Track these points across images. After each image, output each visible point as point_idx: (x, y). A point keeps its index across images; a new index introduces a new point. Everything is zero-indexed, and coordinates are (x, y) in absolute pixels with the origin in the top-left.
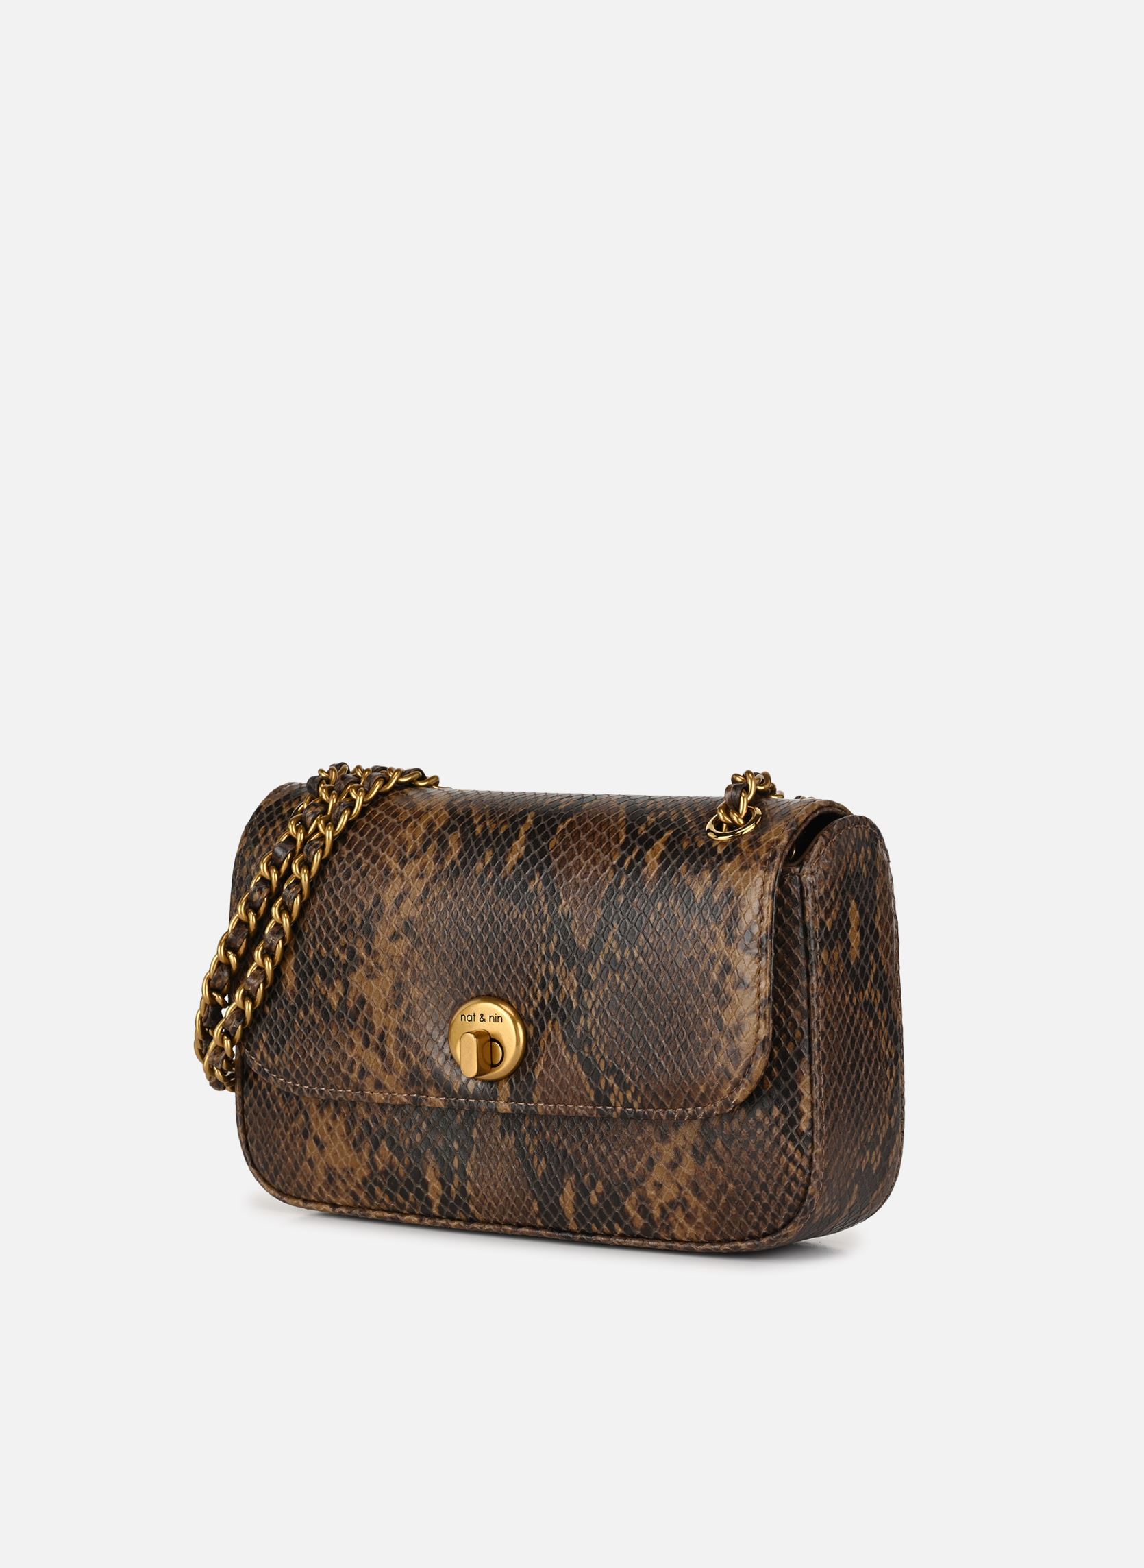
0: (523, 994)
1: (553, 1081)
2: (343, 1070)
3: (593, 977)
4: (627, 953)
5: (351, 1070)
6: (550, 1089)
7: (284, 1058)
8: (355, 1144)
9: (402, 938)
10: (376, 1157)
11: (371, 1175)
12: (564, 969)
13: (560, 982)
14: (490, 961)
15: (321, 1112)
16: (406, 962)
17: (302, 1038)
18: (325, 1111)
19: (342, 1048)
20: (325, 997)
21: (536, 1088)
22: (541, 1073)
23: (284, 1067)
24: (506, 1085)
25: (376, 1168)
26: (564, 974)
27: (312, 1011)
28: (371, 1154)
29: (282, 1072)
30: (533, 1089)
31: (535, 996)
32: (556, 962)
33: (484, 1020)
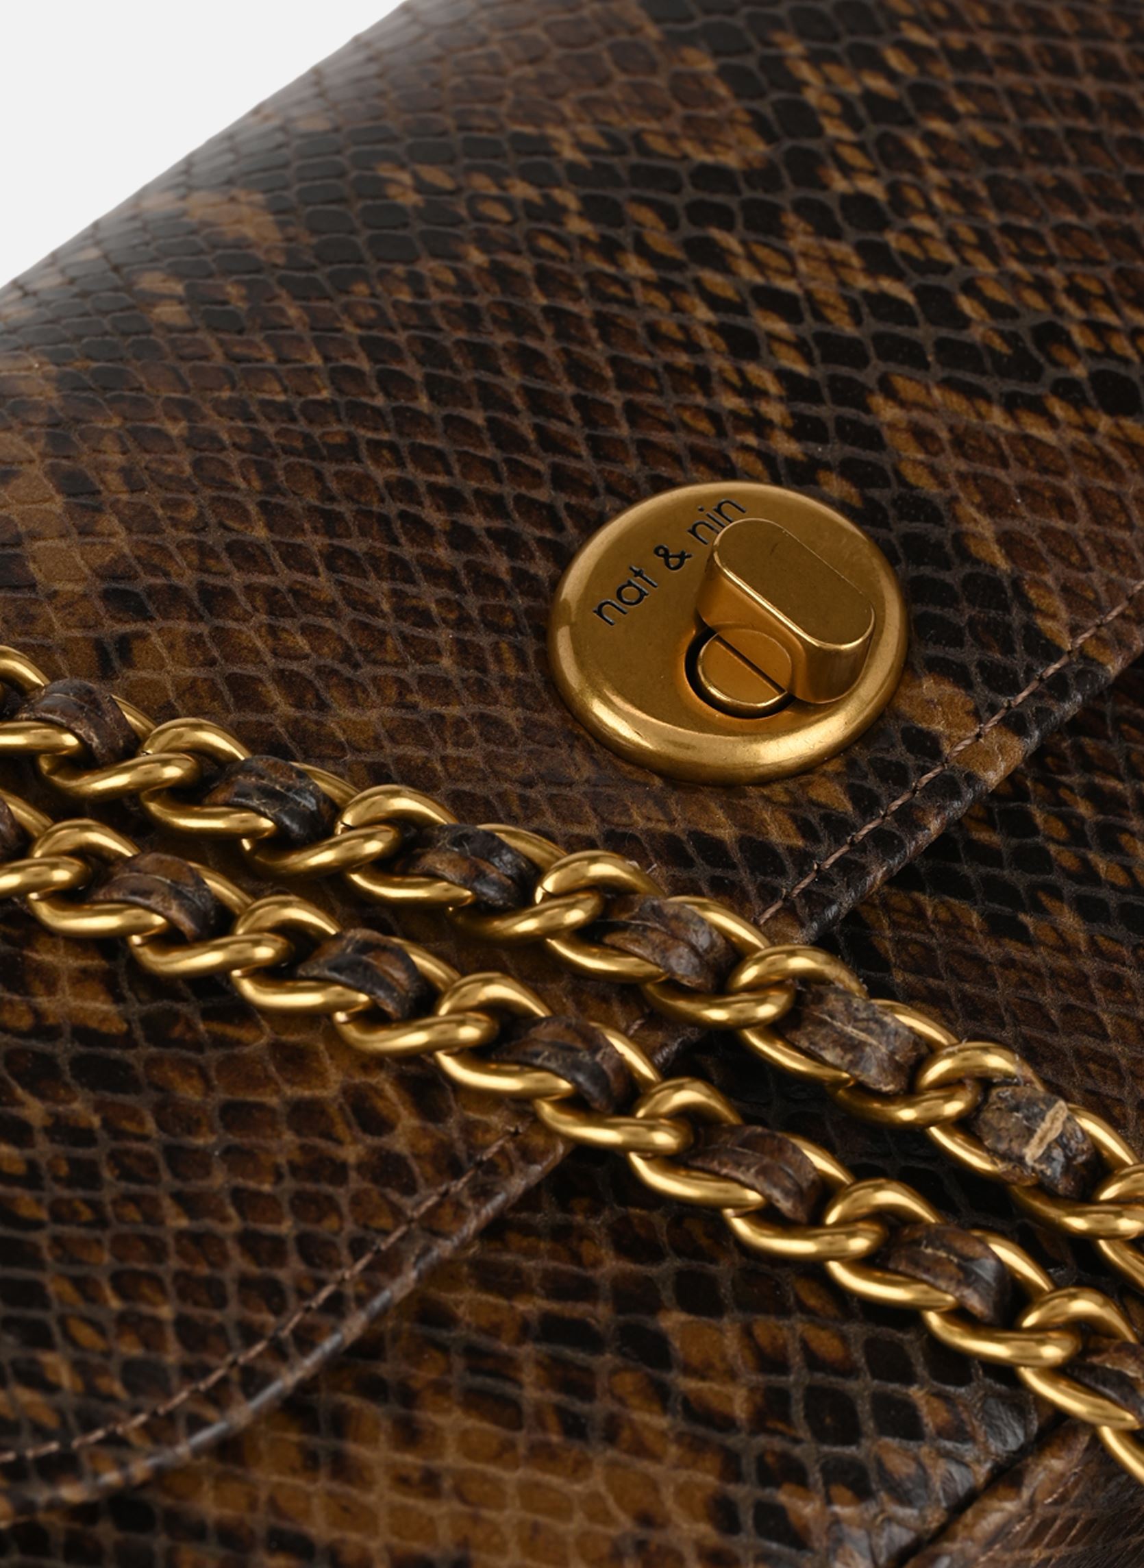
0: (704, 425)
1: (1061, 525)
2: (351, 1153)
3: (872, 187)
4: (894, 59)
5: (375, 1123)
6: (1075, 558)
7: (85, 1334)
8: (574, 1427)
9: (143, 636)
10: (690, 1384)
11: (731, 1469)
12: (762, 253)
13: (790, 286)
14: (507, 438)
15: (343, 1468)
16: (234, 682)
17: (87, 1214)
18: (353, 1448)
19: (273, 1101)
20: (43, 1029)
21: (1032, 594)
22: (1007, 541)
23: (114, 1366)
24: (929, 687)
25: (726, 1423)
26: (776, 261)
27: (34, 1110)
28: (661, 1395)
29: (117, 1388)
30: (1028, 607)
31: (750, 391)
32: (717, 259)
33: (682, 557)
